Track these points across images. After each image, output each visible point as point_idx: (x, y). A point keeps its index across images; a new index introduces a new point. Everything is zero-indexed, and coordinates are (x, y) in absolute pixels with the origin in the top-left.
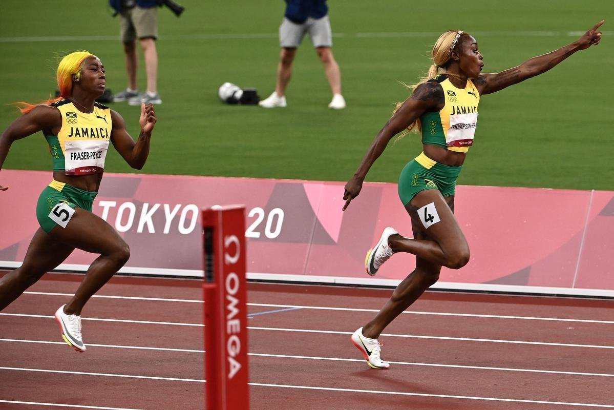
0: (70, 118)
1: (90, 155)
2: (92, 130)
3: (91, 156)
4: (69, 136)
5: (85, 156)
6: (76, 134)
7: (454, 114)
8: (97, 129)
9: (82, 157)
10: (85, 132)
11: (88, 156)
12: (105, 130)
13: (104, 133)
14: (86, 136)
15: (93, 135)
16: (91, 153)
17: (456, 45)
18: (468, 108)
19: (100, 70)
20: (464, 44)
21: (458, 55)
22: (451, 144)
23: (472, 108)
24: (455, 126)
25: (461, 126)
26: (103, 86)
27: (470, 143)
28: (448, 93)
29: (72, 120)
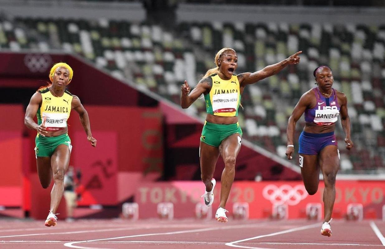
0: (47, 100)
2: (58, 108)
3: (56, 122)
4: (45, 110)
8: (61, 108)
9: (50, 122)
10: (54, 109)
11: (53, 122)
12: (66, 109)
14: (54, 111)
15: (58, 110)
16: (56, 120)
17: (221, 56)
18: (228, 91)
19: (62, 75)
20: (224, 56)
21: (220, 61)
22: (216, 111)
23: (231, 90)
24: (216, 101)
25: (221, 101)
26: (60, 83)
27: (232, 110)
28: (215, 82)
29: (48, 102)
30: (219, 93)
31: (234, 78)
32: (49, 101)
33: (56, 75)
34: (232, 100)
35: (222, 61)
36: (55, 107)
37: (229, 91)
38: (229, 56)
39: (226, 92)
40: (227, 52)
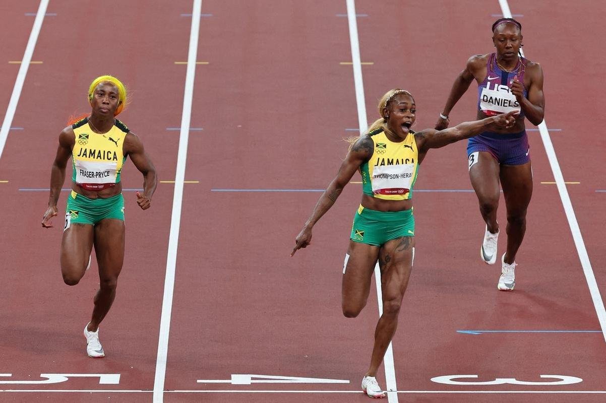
0: (82, 140)
1: (95, 174)
2: (99, 152)
3: (97, 175)
4: (79, 156)
5: (91, 175)
6: (84, 155)
7: (377, 165)
8: (104, 151)
9: (87, 175)
10: (92, 154)
11: (93, 175)
12: (113, 154)
13: (111, 156)
14: (92, 157)
15: (99, 156)
16: (97, 172)
17: (388, 103)
18: (398, 160)
19: (107, 96)
20: (393, 103)
21: (388, 112)
22: (377, 192)
23: (402, 160)
24: (379, 176)
25: (385, 176)
26: (104, 111)
27: (402, 191)
28: (377, 146)
29: (83, 142)
30: (384, 165)
31: (410, 139)
32: (85, 140)
33: (96, 96)
34: (403, 176)
35: (391, 111)
36: (95, 150)
37: (400, 162)
38: (404, 103)
39: (395, 162)
40: (398, 97)
